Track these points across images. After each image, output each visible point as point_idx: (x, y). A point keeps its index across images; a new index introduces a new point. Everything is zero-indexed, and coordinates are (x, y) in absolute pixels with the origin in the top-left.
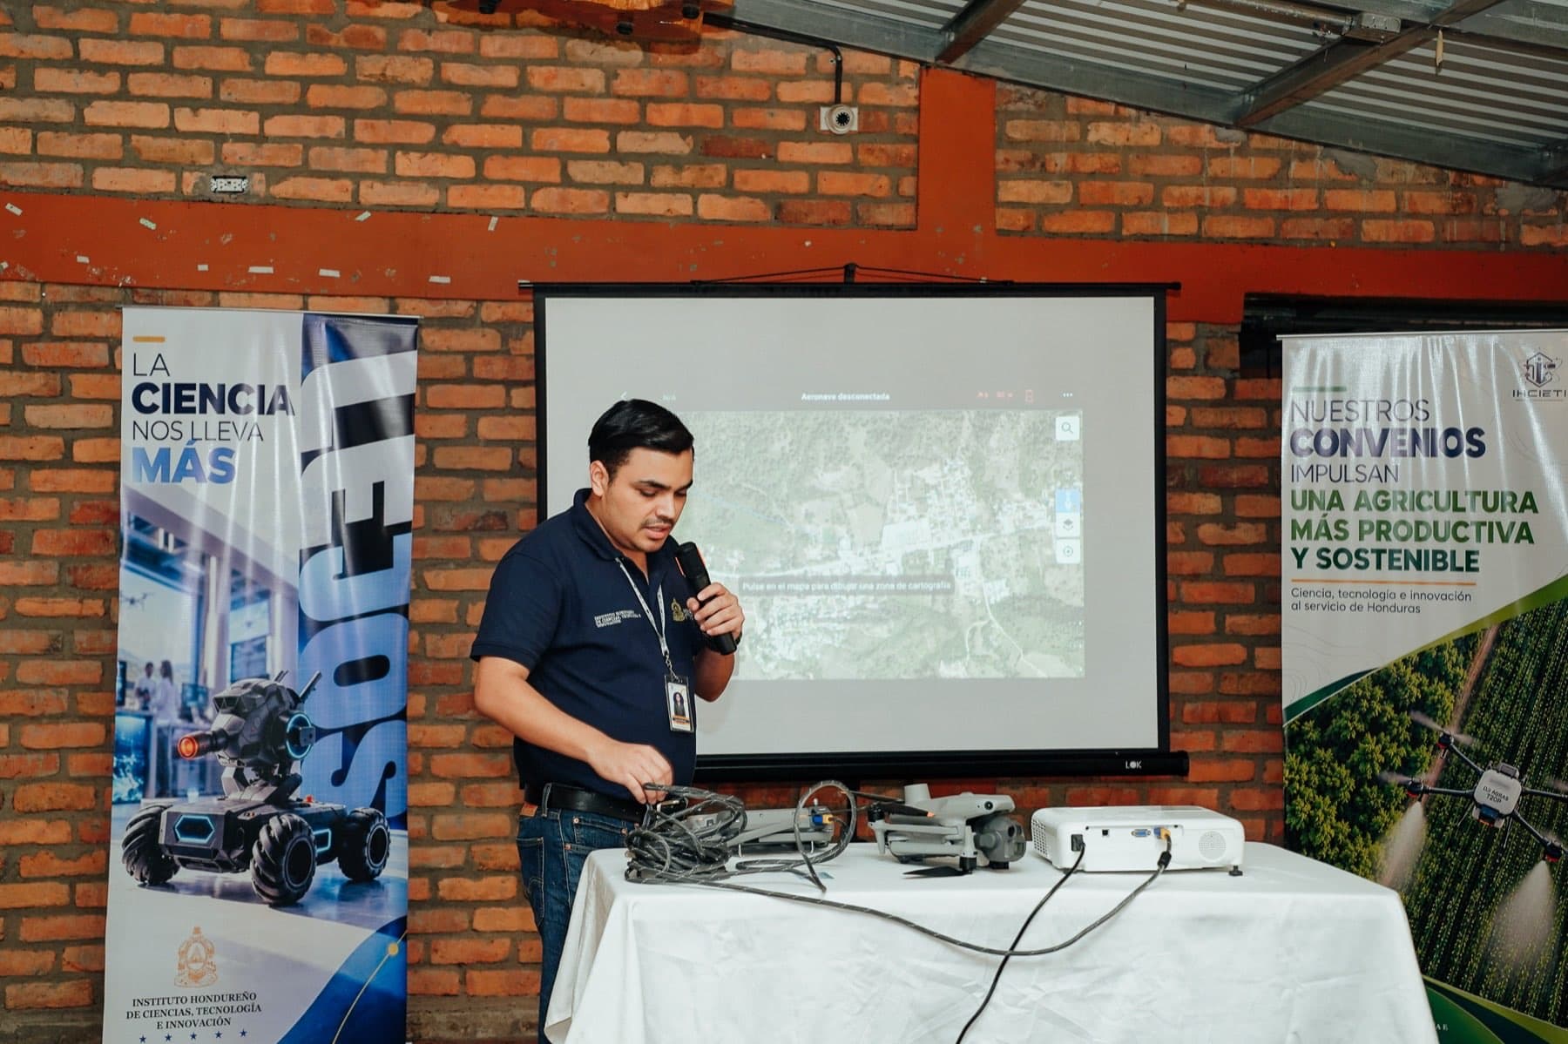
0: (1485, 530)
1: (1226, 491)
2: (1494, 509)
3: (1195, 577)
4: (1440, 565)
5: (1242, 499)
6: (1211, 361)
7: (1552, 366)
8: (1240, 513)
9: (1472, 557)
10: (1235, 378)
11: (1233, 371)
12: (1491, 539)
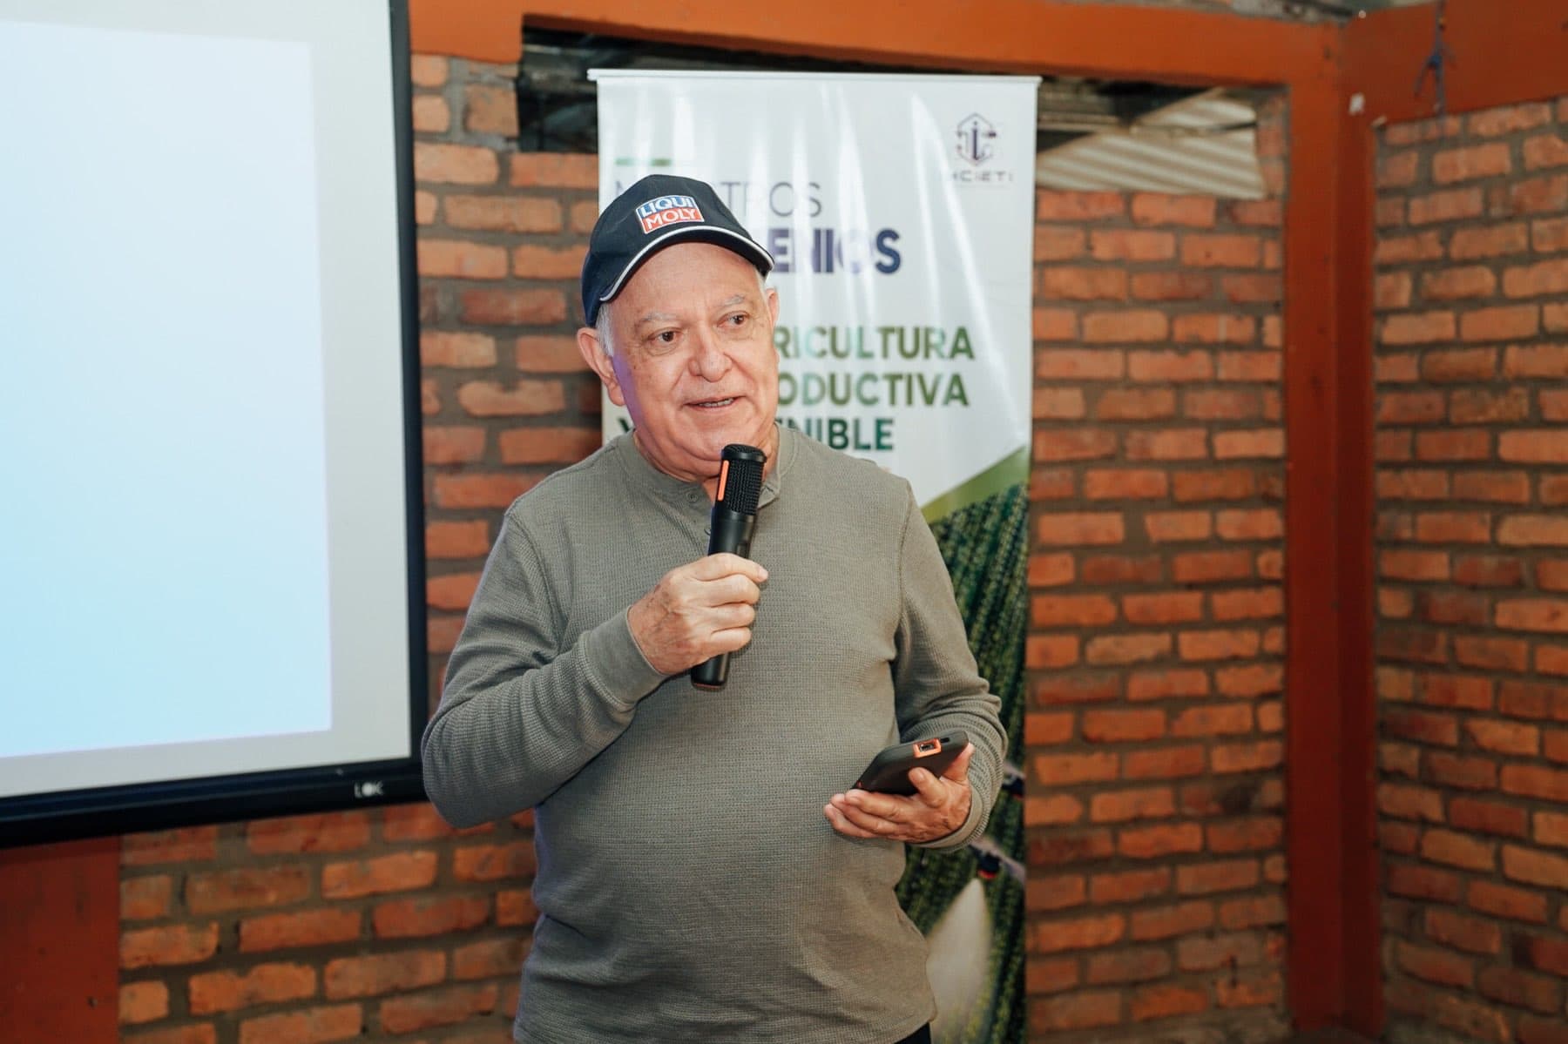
0: (901, 386)
1: (501, 329)
2: (913, 355)
3: (456, 467)
4: (838, 441)
5: (527, 342)
6: (474, 122)
7: (992, 135)
8: (524, 365)
9: (885, 428)
10: (510, 152)
11: (509, 139)
12: (910, 401)
